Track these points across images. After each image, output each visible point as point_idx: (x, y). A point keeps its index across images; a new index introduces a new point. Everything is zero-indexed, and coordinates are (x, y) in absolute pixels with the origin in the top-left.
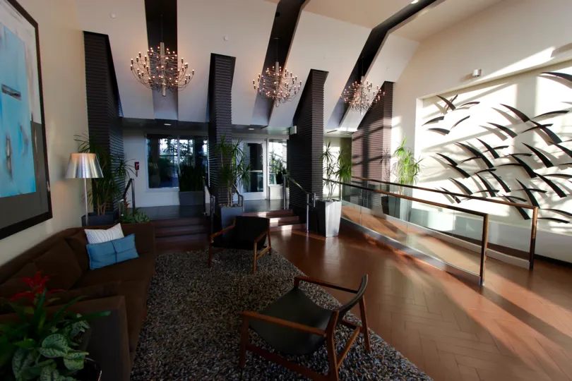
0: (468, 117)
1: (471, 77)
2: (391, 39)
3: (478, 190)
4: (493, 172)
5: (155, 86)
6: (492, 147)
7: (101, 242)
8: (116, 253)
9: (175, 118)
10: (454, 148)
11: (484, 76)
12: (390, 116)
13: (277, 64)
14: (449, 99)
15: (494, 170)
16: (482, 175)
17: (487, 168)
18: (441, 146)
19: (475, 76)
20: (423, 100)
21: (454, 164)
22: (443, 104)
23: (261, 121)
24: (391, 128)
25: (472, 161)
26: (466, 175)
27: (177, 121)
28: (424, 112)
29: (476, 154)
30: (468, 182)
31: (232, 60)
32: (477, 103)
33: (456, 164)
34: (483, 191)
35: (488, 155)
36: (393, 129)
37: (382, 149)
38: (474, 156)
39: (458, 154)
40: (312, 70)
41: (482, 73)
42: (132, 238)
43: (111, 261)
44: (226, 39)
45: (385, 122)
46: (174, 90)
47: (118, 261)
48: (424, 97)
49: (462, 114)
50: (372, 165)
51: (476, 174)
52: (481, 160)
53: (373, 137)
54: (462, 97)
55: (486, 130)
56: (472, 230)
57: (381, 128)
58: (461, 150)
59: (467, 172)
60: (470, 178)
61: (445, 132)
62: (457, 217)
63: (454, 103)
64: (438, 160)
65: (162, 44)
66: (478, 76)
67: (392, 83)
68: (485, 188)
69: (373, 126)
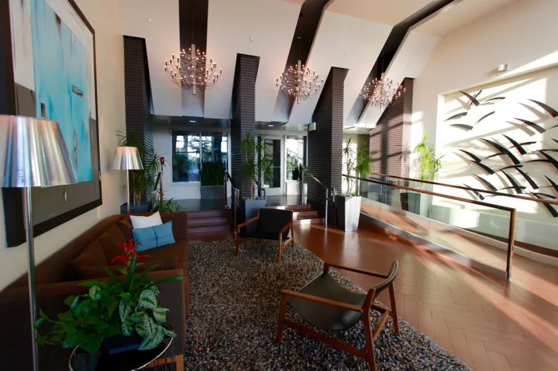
0: (493, 112)
1: (496, 72)
2: (413, 35)
3: (503, 186)
4: (519, 168)
5: (186, 85)
6: (519, 142)
7: (143, 227)
8: (157, 238)
9: (200, 115)
10: (481, 144)
11: (512, 69)
12: (410, 111)
13: (300, 62)
14: (472, 94)
15: (521, 166)
16: (508, 171)
17: (513, 164)
18: (467, 140)
19: (501, 72)
20: (445, 96)
21: (477, 160)
22: (466, 99)
23: (281, 118)
24: (411, 124)
25: (498, 157)
26: (490, 172)
27: (203, 118)
28: (446, 107)
29: (502, 150)
30: (493, 179)
31: (256, 60)
32: (503, 98)
33: (480, 161)
34: (509, 188)
35: (514, 151)
37: (401, 145)
38: (499, 152)
39: (484, 149)
40: (332, 68)
41: (508, 68)
42: (169, 224)
43: (153, 245)
44: (252, 39)
45: (405, 117)
46: (202, 88)
47: (159, 245)
48: (446, 93)
49: (488, 109)
50: (391, 161)
51: (501, 170)
52: (506, 156)
53: (392, 133)
54: (486, 93)
55: (512, 126)
56: (497, 227)
57: (401, 124)
58: (486, 146)
59: (491, 168)
60: (494, 174)
61: (468, 128)
62: (481, 214)
63: (477, 99)
64: (461, 156)
65: (193, 46)
66: (504, 71)
67: (413, 79)
68: (511, 185)
69: (393, 122)
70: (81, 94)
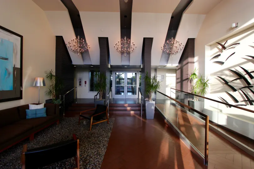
0: (234, 53)
1: (232, 29)
3: (242, 100)
4: (251, 88)
6: (249, 71)
8: (36, 114)
10: (228, 72)
11: (240, 26)
12: (193, 56)
14: (223, 44)
15: (252, 87)
16: (244, 90)
17: (247, 85)
18: (222, 71)
19: (234, 28)
20: (211, 46)
21: (226, 83)
22: (220, 47)
24: (194, 63)
25: (238, 81)
26: (235, 90)
28: (210, 52)
29: (240, 76)
30: (236, 94)
32: (239, 44)
33: (228, 83)
34: (245, 101)
35: (247, 77)
36: (195, 64)
37: (188, 75)
38: (239, 77)
39: (230, 76)
40: (144, 38)
41: (239, 24)
42: (45, 108)
45: (190, 60)
47: (37, 117)
48: (210, 44)
49: (232, 51)
50: (184, 82)
51: (240, 89)
52: (243, 79)
53: (184, 68)
54: (230, 42)
55: (246, 60)
56: (237, 126)
57: (188, 63)
58: (231, 74)
59: (235, 88)
60: (237, 92)
61: (222, 63)
62: (228, 117)
63: (226, 46)
64: (219, 80)
66: (236, 27)
67: (194, 39)
68: (247, 100)
69: (185, 62)
70: (6, 59)
